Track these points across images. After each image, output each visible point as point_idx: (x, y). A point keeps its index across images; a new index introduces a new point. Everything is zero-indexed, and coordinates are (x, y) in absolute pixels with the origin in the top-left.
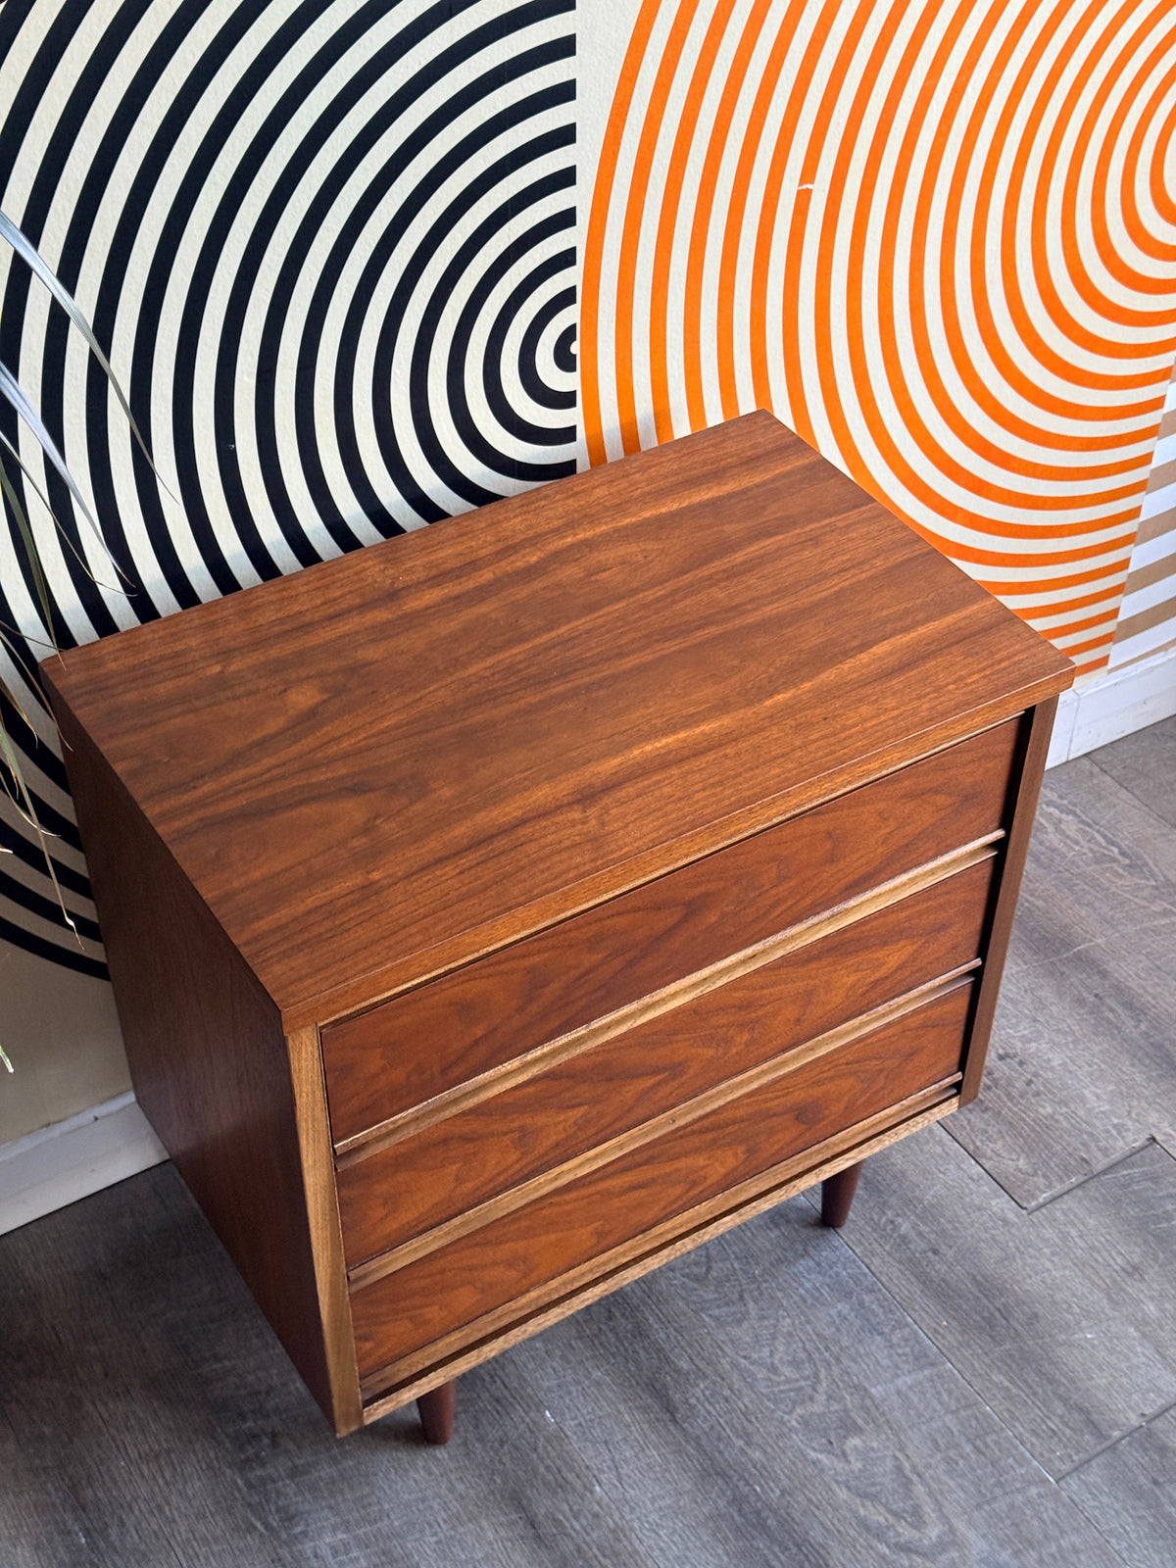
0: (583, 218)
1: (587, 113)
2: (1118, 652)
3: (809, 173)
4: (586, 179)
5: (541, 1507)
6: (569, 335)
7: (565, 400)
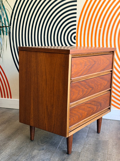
3: (101, 27)
7: (74, 43)
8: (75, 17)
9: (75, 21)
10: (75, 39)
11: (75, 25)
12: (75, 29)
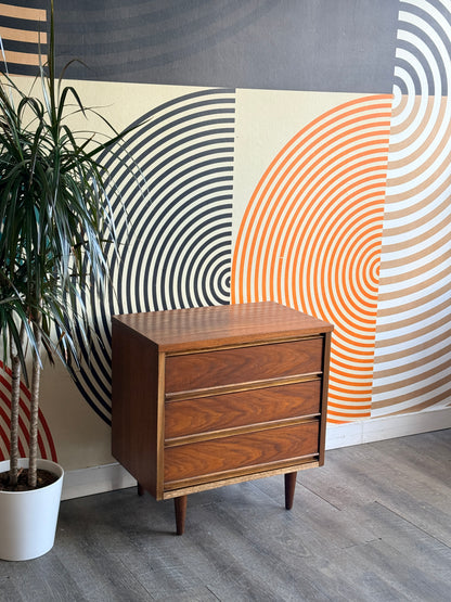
0: (233, 252)
1: (234, 229)
2: (374, 412)
3: (282, 255)
4: (234, 243)
5: (206, 545)
6: (228, 279)
7: (227, 294)
8: (229, 234)
9: (229, 243)
10: (228, 285)
11: (229, 252)
12: (228, 261)
